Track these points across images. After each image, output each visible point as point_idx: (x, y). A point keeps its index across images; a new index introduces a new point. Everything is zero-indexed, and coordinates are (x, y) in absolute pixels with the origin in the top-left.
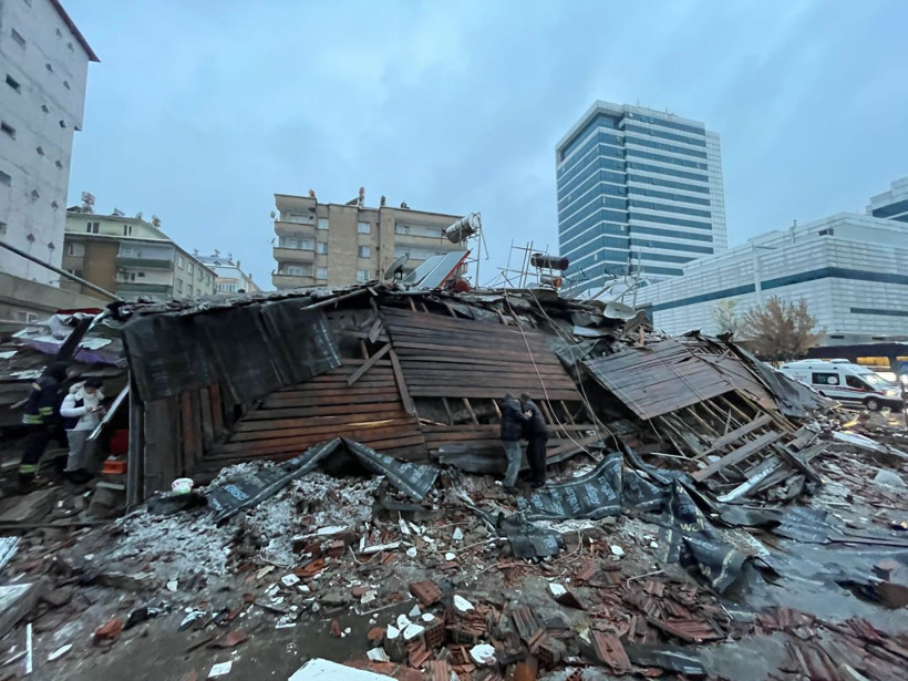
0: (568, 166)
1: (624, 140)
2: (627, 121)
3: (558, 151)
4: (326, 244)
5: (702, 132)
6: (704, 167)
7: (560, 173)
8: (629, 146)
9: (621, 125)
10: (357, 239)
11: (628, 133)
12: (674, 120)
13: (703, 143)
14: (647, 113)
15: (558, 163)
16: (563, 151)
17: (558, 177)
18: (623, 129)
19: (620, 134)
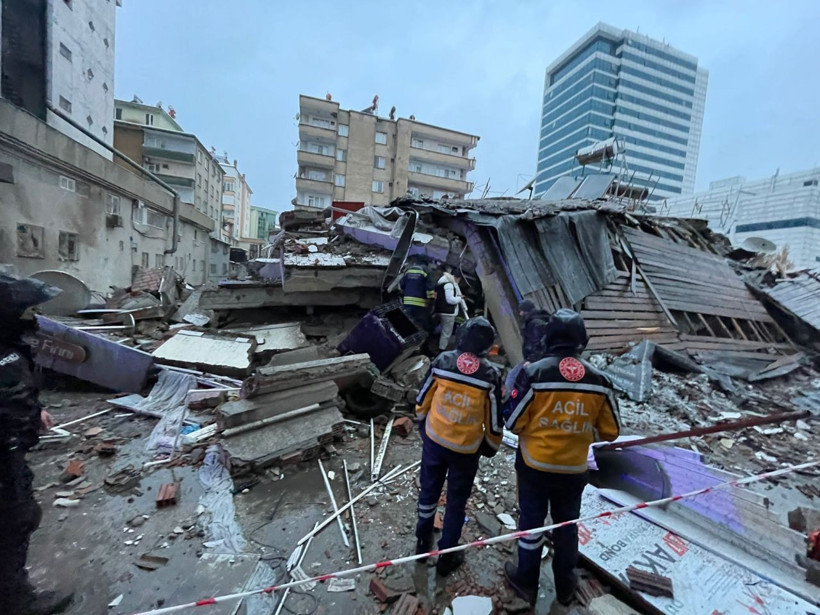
0: (556, 92)
1: (619, 68)
2: (625, 48)
3: (548, 74)
4: (345, 151)
5: (694, 67)
6: (689, 105)
7: (547, 98)
8: (623, 75)
9: (618, 51)
10: (374, 149)
11: (625, 62)
12: (670, 52)
13: (692, 80)
14: (645, 42)
15: (547, 87)
16: (553, 75)
17: (545, 102)
18: (620, 56)
19: (615, 61)
